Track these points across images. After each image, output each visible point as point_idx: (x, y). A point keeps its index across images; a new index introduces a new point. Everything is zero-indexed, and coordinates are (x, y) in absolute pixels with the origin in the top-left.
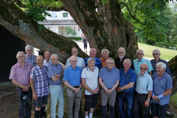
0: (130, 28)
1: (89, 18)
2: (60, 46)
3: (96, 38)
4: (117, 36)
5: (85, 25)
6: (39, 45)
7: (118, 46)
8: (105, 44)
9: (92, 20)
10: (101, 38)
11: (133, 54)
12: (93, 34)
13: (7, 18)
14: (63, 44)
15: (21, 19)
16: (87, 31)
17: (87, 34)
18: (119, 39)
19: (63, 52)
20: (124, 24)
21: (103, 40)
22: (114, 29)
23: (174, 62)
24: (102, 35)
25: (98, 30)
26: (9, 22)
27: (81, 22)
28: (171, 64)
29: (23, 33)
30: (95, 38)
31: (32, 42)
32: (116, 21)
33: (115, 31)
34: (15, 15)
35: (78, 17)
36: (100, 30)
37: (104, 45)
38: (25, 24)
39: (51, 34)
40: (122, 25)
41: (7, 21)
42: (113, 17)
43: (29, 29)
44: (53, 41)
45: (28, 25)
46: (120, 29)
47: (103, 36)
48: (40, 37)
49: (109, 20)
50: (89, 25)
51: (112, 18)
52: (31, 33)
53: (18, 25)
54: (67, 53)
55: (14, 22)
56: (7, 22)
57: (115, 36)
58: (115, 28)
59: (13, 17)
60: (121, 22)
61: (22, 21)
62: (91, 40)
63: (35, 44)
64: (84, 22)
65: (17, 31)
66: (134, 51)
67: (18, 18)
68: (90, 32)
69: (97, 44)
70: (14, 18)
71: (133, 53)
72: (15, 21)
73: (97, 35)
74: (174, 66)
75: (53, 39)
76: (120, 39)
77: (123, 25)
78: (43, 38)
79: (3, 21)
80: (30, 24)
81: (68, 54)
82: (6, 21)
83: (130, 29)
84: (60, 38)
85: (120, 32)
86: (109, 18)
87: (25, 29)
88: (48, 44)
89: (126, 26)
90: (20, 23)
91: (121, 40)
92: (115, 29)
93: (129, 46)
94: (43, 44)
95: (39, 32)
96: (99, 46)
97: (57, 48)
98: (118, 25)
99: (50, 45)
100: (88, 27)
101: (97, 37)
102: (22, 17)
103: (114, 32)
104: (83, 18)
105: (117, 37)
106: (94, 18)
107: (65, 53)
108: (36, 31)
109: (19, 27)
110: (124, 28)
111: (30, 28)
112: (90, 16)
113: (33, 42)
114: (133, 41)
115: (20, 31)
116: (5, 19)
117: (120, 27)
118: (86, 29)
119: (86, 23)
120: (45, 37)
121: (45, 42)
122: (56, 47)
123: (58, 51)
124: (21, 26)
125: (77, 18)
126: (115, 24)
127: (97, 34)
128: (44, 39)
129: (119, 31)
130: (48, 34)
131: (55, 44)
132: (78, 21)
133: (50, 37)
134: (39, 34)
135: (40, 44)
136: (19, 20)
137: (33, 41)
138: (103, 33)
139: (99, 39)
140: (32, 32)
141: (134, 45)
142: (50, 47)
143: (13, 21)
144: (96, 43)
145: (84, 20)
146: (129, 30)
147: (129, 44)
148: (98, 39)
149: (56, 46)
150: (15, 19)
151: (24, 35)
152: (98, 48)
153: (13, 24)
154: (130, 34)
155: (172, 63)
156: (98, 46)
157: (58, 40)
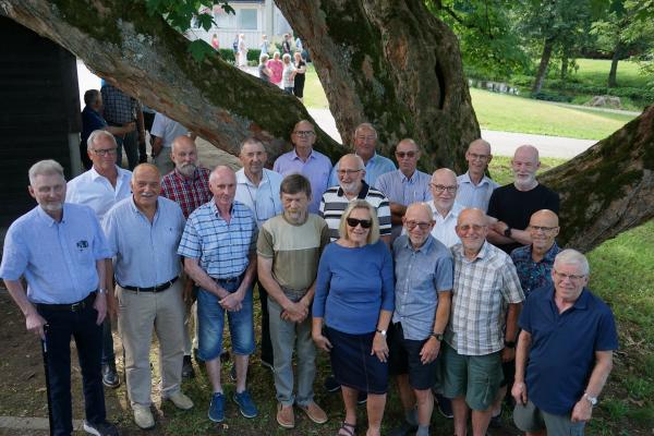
0: (449, 44)
1: (340, 15)
2: (255, 115)
3: (360, 82)
4: (409, 70)
5: (326, 38)
6: (187, 111)
7: (413, 104)
8: (387, 101)
9: (348, 22)
10: (375, 82)
11: (459, 130)
12: (350, 71)
13: (77, 17)
14: (263, 106)
15: (126, 19)
16: (332, 59)
17: (329, 68)
18: (415, 82)
19: (265, 133)
20: (431, 31)
21: (379, 90)
22: (397, 46)
23: (599, 160)
24: (376, 71)
25: (368, 58)
26: (85, 28)
27: (312, 29)
28: (587, 167)
29: (133, 70)
30: (357, 82)
31: (162, 101)
32: (407, 20)
33: (402, 53)
34: (106, 6)
35: (304, 11)
36: (371, 57)
37: (384, 104)
38: (142, 37)
39: (224, 73)
40: (424, 34)
41: (77, 26)
42: (396, 8)
43: (153, 54)
44: (232, 97)
45: (151, 43)
46: (419, 48)
47: (381, 76)
48: (190, 83)
49: (384, 15)
50: (338, 41)
51: (393, 10)
52: (162, 70)
53: (118, 40)
54: (277, 135)
55: (102, 29)
56: (77, 30)
57: (400, 71)
58: (401, 42)
59: (96, 10)
60: (420, 22)
61: (130, 26)
62: (344, 87)
63: (172, 105)
64: (325, 27)
65: (114, 63)
66: (462, 120)
67: (115, 17)
68: (340, 63)
69: (362, 102)
70: (101, 17)
71: (459, 126)
72: (104, 25)
73: (361, 72)
74: (598, 174)
75: (232, 90)
76: (418, 82)
77: (429, 34)
78: (200, 87)
79: (63, 26)
80: (157, 39)
81: (282, 138)
82: (73, 25)
83: (450, 49)
84: (253, 87)
85: (420, 58)
86: (383, 8)
87: (140, 56)
88: (216, 105)
89: (438, 38)
90: (122, 34)
91: (423, 83)
92: (402, 48)
93: (447, 104)
94: (199, 107)
95: (187, 66)
96: (369, 110)
97: (246, 118)
98: (413, 33)
99: (222, 111)
100: (336, 47)
101: (363, 80)
102: (129, 13)
103: (396, 58)
104: (322, 15)
105: (408, 73)
106: (355, 15)
107: (272, 137)
108: (177, 62)
109: (120, 47)
110: (430, 44)
111: (158, 52)
112: (342, 9)
113: (168, 99)
114: (459, 90)
115: (123, 62)
116: (72, 21)
117: (418, 43)
118: (327, 53)
119: (331, 34)
120: (207, 83)
121: (206, 100)
122: (244, 115)
123: (249, 129)
124: (127, 43)
125: (301, 13)
126: (402, 31)
127: (363, 69)
128: (203, 88)
129: (415, 55)
130: (215, 70)
131: (240, 105)
132: (303, 24)
133: (222, 81)
134: (186, 72)
135: (189, 107)
136: (120, 22)
137: (164, 97)
138: (380, 64)
139: (368, 87)
140: (164, 65)
141: (463, 100)
142: (222, 115)
143: (98, 26)
144: (361, 99)
145: (324, 22)
146: (446, 51)
147: (447, 99)
148: (366, 87)
149: (241, 113)
150: (106, 21)
151: (134, 77)
152: (366, 114)
153: (100, 39)
154: (451, 66)
155: (590, 163)
156: (366, 109)
157: (247, 93)
